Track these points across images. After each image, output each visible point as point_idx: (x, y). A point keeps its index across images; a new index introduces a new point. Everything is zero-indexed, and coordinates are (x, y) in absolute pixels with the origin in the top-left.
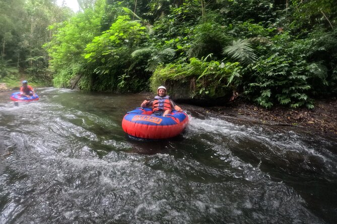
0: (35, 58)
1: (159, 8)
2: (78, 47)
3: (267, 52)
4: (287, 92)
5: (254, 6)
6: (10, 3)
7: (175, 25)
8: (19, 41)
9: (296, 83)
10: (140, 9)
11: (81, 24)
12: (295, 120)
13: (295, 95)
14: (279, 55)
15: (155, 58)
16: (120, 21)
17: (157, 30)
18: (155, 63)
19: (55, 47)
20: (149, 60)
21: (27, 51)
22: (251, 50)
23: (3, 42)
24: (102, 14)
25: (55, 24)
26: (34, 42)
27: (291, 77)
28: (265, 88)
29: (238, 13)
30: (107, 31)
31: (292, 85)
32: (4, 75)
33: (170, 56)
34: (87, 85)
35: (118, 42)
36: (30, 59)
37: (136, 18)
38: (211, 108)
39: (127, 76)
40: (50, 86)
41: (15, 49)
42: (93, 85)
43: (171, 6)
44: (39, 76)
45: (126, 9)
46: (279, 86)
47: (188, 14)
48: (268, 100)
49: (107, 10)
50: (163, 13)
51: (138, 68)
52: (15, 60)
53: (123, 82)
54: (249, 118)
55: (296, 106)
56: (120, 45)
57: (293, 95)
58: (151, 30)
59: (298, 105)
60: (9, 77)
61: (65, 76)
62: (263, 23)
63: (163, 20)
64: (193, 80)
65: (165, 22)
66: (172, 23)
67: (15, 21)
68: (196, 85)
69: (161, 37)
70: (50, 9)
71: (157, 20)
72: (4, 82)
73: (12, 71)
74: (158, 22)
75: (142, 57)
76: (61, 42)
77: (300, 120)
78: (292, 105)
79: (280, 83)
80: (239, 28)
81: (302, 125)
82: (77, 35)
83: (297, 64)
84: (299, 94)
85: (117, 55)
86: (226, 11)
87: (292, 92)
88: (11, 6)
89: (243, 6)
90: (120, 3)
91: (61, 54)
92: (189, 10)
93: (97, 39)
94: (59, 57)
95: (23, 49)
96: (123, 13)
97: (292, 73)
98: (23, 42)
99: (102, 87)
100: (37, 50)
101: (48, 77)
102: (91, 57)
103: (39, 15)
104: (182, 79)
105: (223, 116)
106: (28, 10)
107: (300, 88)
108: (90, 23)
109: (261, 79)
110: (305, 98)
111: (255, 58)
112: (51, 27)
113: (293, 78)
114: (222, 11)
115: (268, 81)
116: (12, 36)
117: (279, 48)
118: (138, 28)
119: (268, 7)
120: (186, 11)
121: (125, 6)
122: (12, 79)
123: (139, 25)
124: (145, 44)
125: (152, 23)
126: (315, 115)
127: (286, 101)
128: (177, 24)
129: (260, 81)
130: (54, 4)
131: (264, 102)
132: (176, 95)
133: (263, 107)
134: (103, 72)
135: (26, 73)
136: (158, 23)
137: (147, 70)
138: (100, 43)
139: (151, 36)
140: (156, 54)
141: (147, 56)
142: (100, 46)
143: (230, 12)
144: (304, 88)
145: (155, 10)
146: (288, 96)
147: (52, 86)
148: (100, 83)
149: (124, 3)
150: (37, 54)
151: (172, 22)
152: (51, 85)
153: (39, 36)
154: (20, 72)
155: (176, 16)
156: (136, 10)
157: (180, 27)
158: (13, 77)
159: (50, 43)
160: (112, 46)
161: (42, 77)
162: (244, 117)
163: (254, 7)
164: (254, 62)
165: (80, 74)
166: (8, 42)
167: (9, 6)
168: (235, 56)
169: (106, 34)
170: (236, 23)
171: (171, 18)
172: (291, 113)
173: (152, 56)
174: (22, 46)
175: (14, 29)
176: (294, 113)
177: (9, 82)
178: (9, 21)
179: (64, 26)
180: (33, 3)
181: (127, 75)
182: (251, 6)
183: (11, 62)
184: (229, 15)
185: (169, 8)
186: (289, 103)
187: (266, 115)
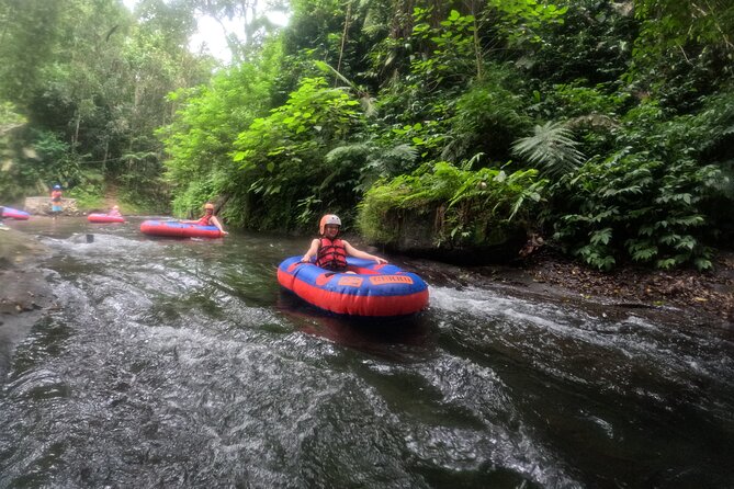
0: (139, 156)
1: (389, 61)
2: (223, 137)
3: (608, 147)
4: (650, 234)
5: (587, 49)
6: (95, 42)
7: (419, 96)
8: (109, 118)
9: (672, 212)
10: (351, 64)
11: (232, 93)
12: (662, 294)
13: (669, 239)
14: (632, 152)
15: (375, 164)
16: (307, 89)
17: (383, 106)
18: (373, 175)
19: (179, 135)
20: (362, 169)
21: (123, 140)
22: (571, 143)
23: (77, 118)
24: (274, 75)
25: (181, 90)
26: (140, 124)
27: (659, 200)
28: (599, 226)
29: (553, 68)
30: (281, 108)
31: (663, 216)
32: (74, 183)
33: (407, 162)
34: (239, 216)
35: (301, 129)
36: (129, 156)
37: (341, 83)
38: (477, 269)
39: (315, 201)
40: (166, 214)
41: (100, 133)
42: (251, 217)
43: (412, 57)
44: (144, 193)
45: (322, 65)
46: (631, 220)
47: (448, 74)
48: (604, 251)
49: (285, 66)
50: (396, 72)
51: (340, 184)
52: (98, 156)
53: (306, 212)
54: (554, 291)
55: (670, 265)
56: (306, 136)
57: (663, 240)
58: (371, 106)
59: (673, 262)
60: (84, 188)
61: (197, 195)
62: (606, 86)
63: (396, 86)
64: (442, 209)
65: (401, 90)
66: (414, 92)
67: (104, 78)
68: (446, 218)
69: (391, 121)
70: (174, 58)
71: (384, 87)
72: (73, 197)
73: (92, 177)
74: (384, 90)
75: (349, 162)
76: (191, 127)
77: (675, 293)
78: (660, 263)
79: (633, 214)
80: (555, 98)
81: (677, 305)
82: (222, 115)
83: (672, 169)
84: (678, 237)
85: (297, 155)
86: (526, 63)
87: (663, 231)
88: (96, 49)
89: (564, 50)
90: (310, 52)
91: (189, 150)
92: (451, 65)
93: (259, 122)
94: (185, 155)
95: (115, 134)
96: (315, 73)
97: (662, 190)
98: (117, 121)
99: (268, 221)
100: (144, 140)
101: (162, 195)
102: (246, 159)
103: (152, 69)
104: (420, 207)
105: (498, 285)
106: (130, 58)
107: (680, 222)
108: (250, 91)
109: (591, 205)
110: (691, 246)
111: (581, 160)
112: (174, 96)
113: (663, 202)
114: (519, 64)
115: (606, 210)
116: (95, 108)
117: (635, 135)
118: (343, 103)
119: (617, 50)
120: (442, 67)
121: (321, 59)
122: (90, 193)
123: (345, 96)
124: (357, 135)
125: (374, 92)
126: (712, 283)
127: (647, 254)
128: (426, 95)
129: (588, 210)
130: (184, 50)
131: (595, 255)
132: (407, 241)
133: (593, 268)
134: (268, 190)
135: (120, 183)
136: (386, 92)
137: (357, 189)
138: (265, 132)
139: (372, 119)
140: (377, 156)
141: (359, 159)
142: (267, 138)
143: (536, 67)
144: (688, 222)
145: (381, 66)
146: (653, 241)
147: (170, 214)
148: (264, 213)
149: (318, 51)
150: (143, 147)
151: (413, 90)
152: (167, 211)
153: (150, 111)
154: (106, 180)
155: (422, 78)
156: (342, 65)
157: (432, 101)
158: (91, 188)
159: (169, 127)
160: (290, 138)
161: (150, 195)
162: (544, 287)
163: (586, 52)
164: (576, 168)
165: (227, 192)
166: (86, 118)
167: (93, 48)
168: (534, 156)
169: (278, 114)
170: (548, 89)
171: (413, 83)
172: (655, 280)
173: (369, 161)
174: (115, 129)
175: (100, 95)
176: (664, 279)
177: (83, 199)
178: (91, 77)
179: (199, 94)
180: (141, 46)
181: (317, 199)
182: (580, 49)
183: (89, 159)
184: (535, 71)
185: (408, 61)
186: (654, 259)
187: (597, 284)
